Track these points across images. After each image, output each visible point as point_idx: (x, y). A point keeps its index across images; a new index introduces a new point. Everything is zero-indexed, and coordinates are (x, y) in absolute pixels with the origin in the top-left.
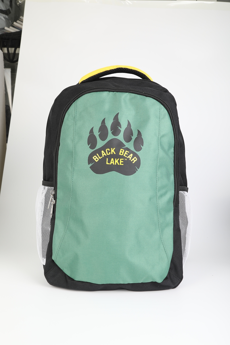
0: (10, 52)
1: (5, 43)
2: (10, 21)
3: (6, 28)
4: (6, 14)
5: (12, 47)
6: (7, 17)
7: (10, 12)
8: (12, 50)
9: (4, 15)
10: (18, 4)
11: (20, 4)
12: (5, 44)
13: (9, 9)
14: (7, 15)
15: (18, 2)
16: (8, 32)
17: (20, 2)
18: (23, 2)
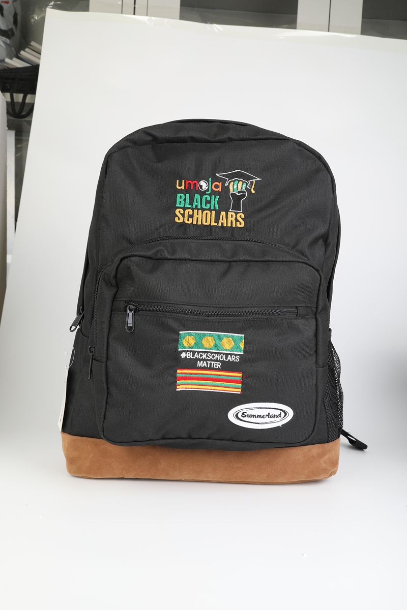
0: (15, 101)
1: (7, 85)
2: (13, 49)
3: (7, 60)
4: (6, 37)
5: (19, 92)
6: (8, 41)
7: (13, 34)
8: (19, 97)
9: (4, 39)
10: (32, 20)
11: (36, 22)
12: (8, 87)
13: (12, 29)
14: (8, 38)
15: (33, 18)
16: (11, 67)
17: (36, 18)
18: (40, 18)
